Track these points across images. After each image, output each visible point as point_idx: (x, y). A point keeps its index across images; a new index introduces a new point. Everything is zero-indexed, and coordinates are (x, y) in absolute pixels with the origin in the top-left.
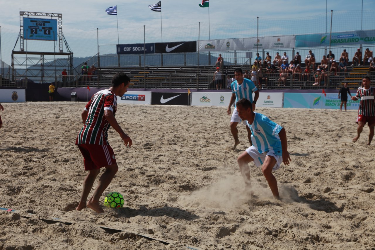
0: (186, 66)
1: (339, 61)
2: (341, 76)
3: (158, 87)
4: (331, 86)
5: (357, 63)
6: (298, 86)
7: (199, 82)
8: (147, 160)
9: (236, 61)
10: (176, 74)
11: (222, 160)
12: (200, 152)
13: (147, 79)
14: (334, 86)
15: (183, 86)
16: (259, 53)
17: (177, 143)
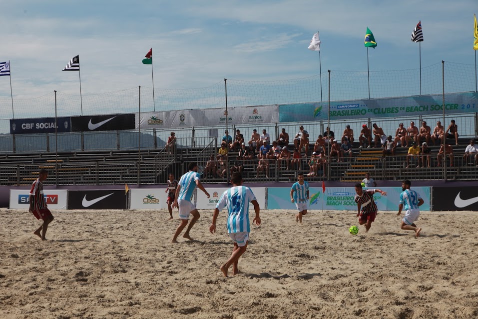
0: (120, 150)
1: (341, 142)
2: (346, 163)
3: (77, 183)
4: (332, 177)
5: (365, 144)
6: (286, 178)
7: (142, 174)
8: (87, 300)
9: (194, 143)
10: (104, 162)
11: (205, 294)
12: (167, 283)
13: (60, 171)
14: (337, 177)
15: (116, 181)
16: (228, 130)
17: (126, 269)
